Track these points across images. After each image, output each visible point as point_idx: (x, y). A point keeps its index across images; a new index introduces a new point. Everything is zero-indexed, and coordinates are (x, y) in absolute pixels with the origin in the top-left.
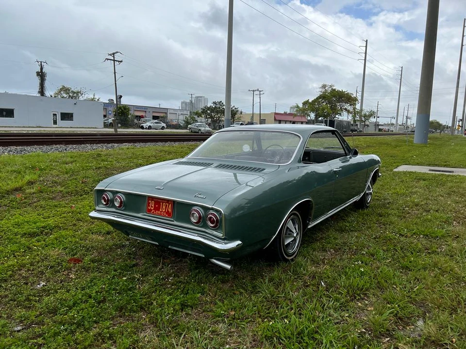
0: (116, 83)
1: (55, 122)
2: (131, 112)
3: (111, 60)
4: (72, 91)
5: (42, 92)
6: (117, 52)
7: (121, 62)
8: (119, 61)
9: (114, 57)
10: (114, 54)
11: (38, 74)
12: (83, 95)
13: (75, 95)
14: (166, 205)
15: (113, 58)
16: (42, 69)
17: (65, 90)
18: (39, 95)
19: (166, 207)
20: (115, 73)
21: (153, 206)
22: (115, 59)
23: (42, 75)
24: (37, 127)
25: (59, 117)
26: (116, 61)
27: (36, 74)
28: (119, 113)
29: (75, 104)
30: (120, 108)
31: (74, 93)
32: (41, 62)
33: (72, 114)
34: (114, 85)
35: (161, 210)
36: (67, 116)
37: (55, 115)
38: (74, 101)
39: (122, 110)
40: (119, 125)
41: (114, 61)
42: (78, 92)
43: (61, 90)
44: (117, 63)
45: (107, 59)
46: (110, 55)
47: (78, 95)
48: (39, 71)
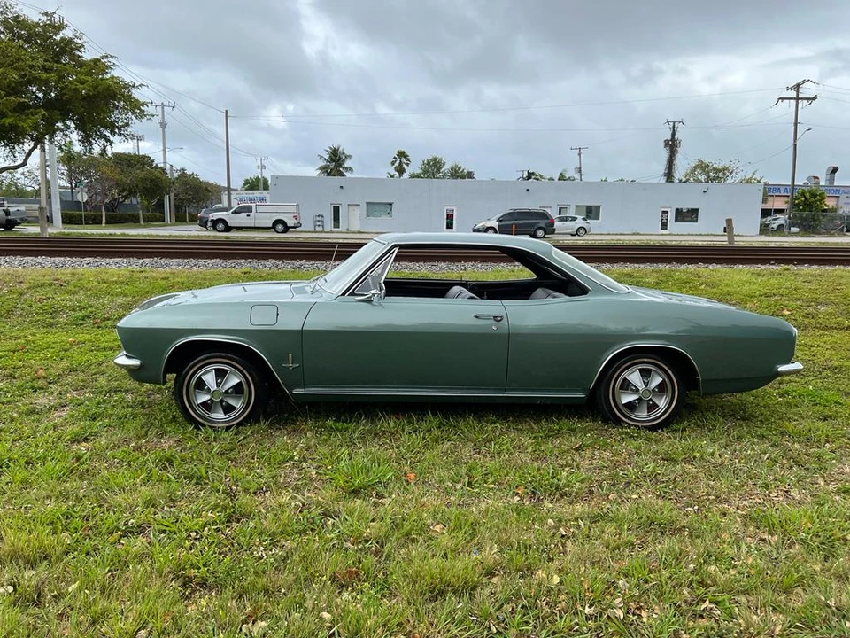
0: (795, 145)
1: (664, 225)
3: (790, 99)
4: (714, 169)
5: (669, 176)
6: (805, 81)
7: (814, 99)
8: (808, 99)
9: (797, 92)
10: (798, 86)
11: (667, 143)
12: (734, 174)
13: (721, 174)
15: (796, 94)
16: (673, 134)
17: (702, 166)
18: (663, 180)
20: (796, 124)
22: (800, 96)
23: (672, 145)
24: (634, 234)
25: (671, 216)
26: (802, 99)
28: (799, 205)
29: (705, 192)
30: (803, 194)
31: (717, 171)
32: (674, 123)
33: (697, 210)
34: (792, 148)
37: (665, 213)
39: (806, 199)
41: (797, 99)
42: (725, 169)
43: (695, 168)
44: (803, 103)
45: (782, 99)
46: (792, 89)
47: (724, 174)
48: (670, 138)
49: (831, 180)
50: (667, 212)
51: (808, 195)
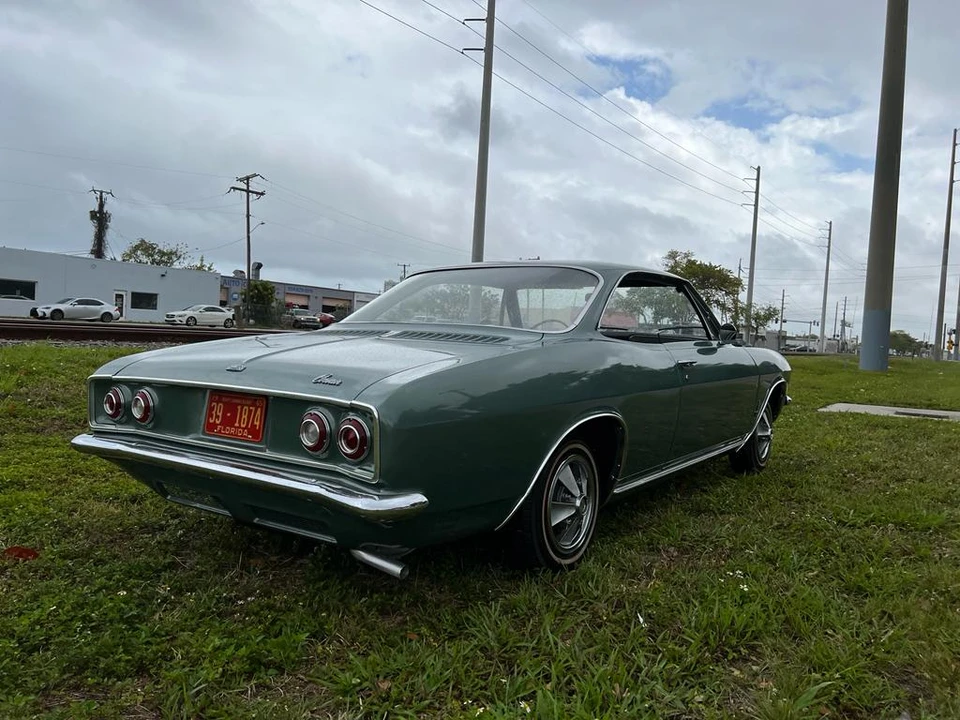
0: (249, 237)
2: (279, 296)
3: (243, 190)
4: (160, 251)
5: (98, 251)
6: (255, 175)
7: (262, 194)
8: (257, 193)
9: (248, 184)
10: (248, 178)
11: (93, 215)
12: (181, 260)
13: (165, 258)
14: (250, 411)
15: (246, 186)
16: (101, 205)
17: (146, 248)
18: (92, 256)
19: (249, 418)
20: (248, 216)
21: (220, 414)
22: (250, 189)
23: (100, 218)
25: (127, 301)
26: (253, 192)
27: (89, 215)
28: (252, 297)
29: (163, 276)
30: (256, 287)
31: (163, 254)
32: (101, 192)
33: (156, 295)
34: (246, 239)
35: (237, 425)
36: (144, 300)
37: (119, 297)
38: (162, 269)
39: (259, 291)
40: (251, 321)
41: (248, 191)
42: (171, 253)
43: (136, 248)
44: (253, 197)
45: (235, 188)
46: (241, 180)
47: (170, 258)
48: (97, 209)
49: (257, 275)
50: (121, 296)
51: (260, 287)
